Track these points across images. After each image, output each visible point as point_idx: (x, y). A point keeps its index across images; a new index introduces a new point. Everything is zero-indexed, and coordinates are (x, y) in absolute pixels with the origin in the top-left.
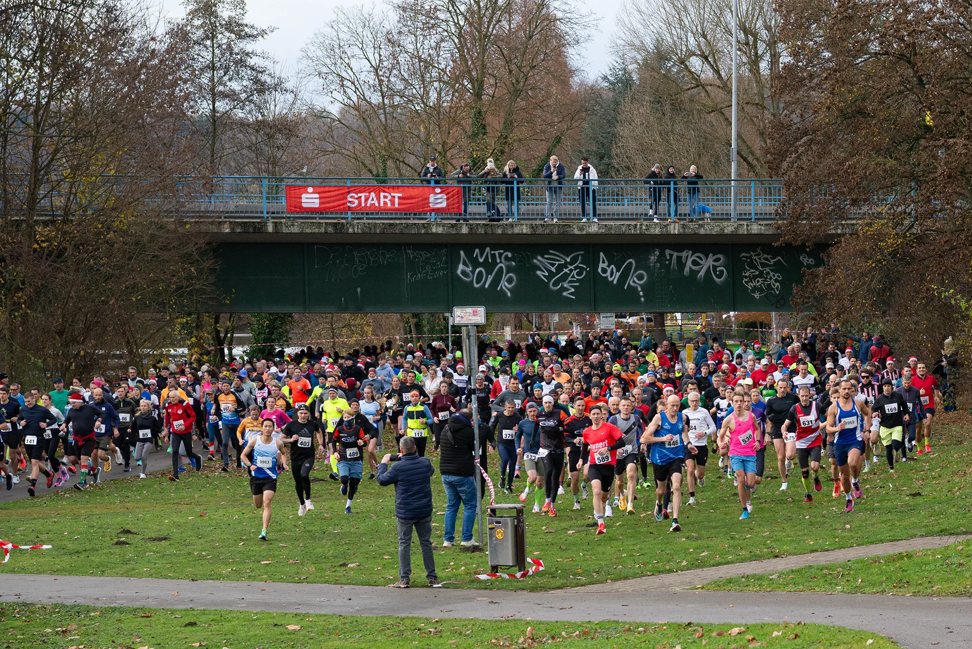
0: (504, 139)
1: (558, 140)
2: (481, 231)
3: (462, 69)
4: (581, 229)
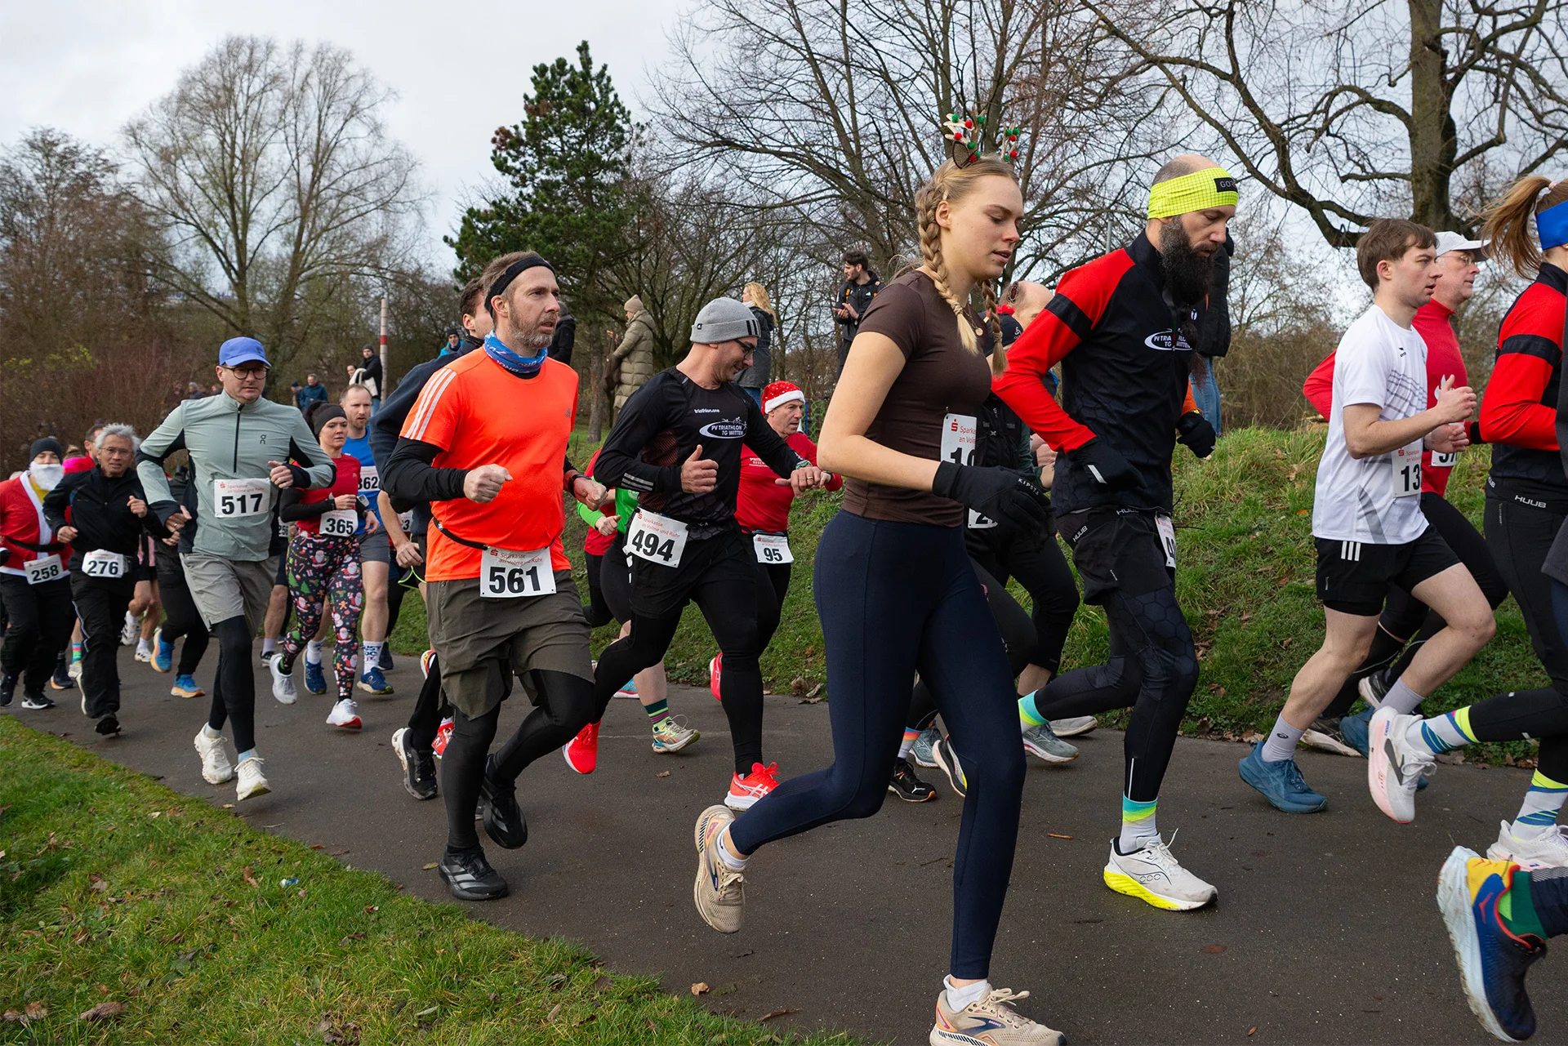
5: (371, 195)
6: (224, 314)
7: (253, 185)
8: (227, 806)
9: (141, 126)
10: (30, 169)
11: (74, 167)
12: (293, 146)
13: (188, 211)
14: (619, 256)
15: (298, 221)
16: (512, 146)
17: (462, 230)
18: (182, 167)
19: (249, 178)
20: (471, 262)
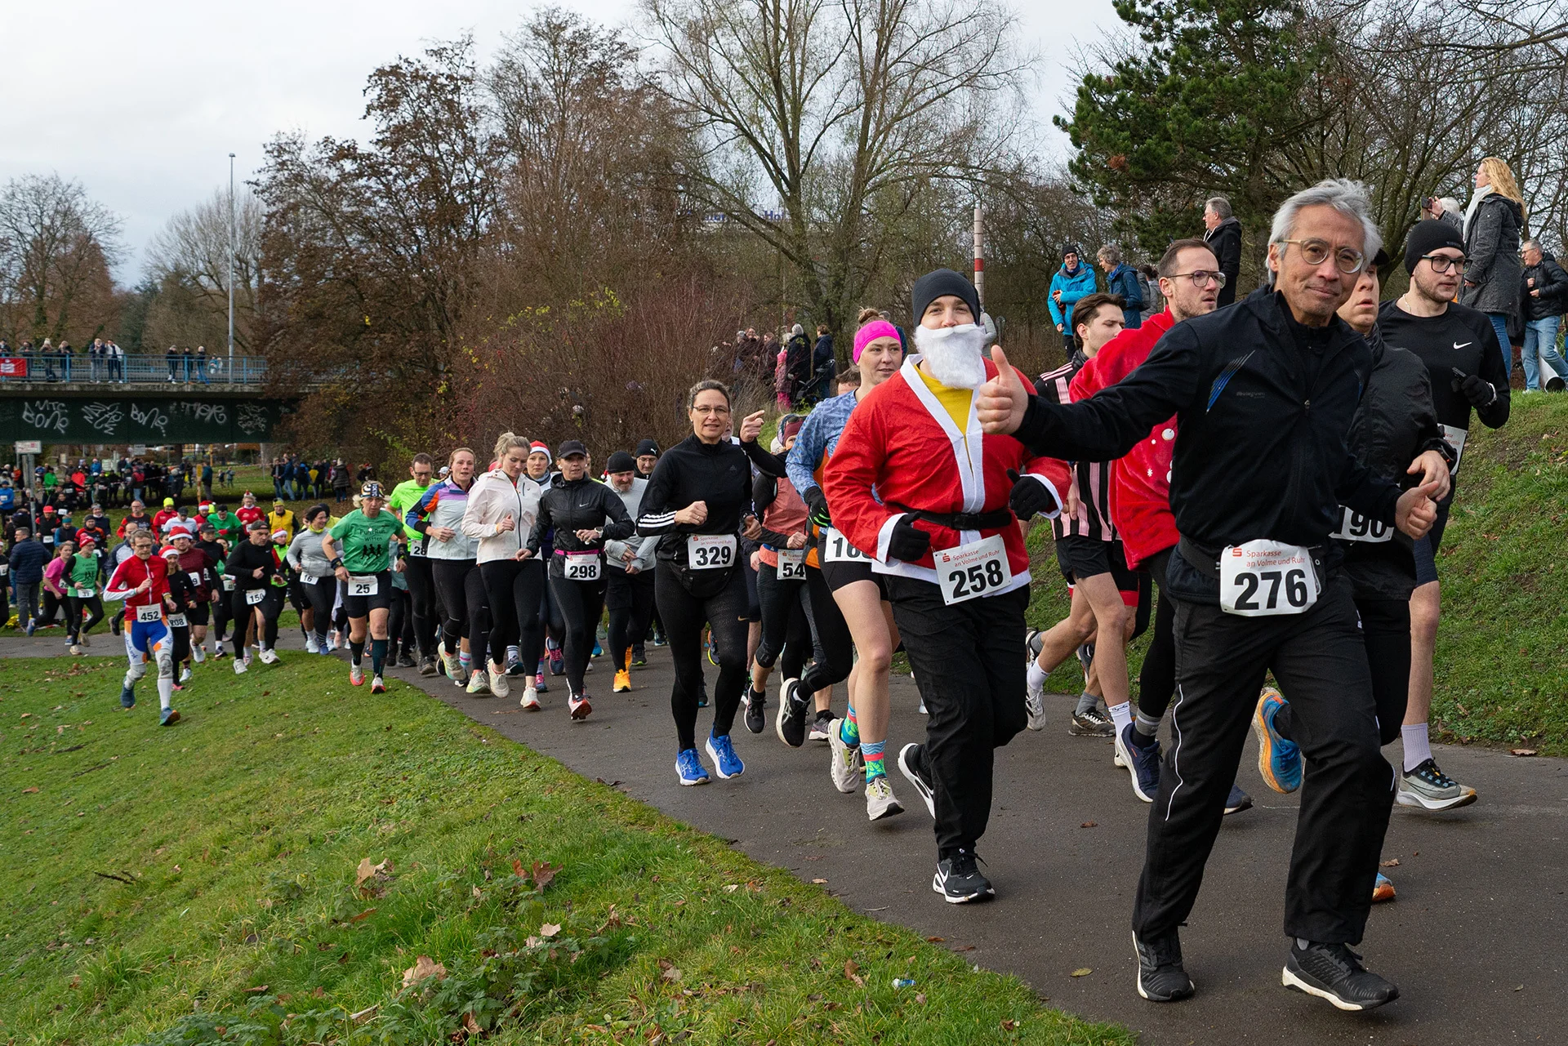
0: (60, 327)
1: (102, 328)
2: (42, 389)
3: (28, 279)
4: (118, 388)
5: (954, 68)
7: (803, 65)
8: (817, 881)
10: (534, 63)
11: (585, 57)
12: (851, 6)
13: (725, 104)
14: (1293, 131)
15: (862, 108)
17: (1079, 107)
18: (716, 46)
19: (798, 55)
20: (1091, 150)
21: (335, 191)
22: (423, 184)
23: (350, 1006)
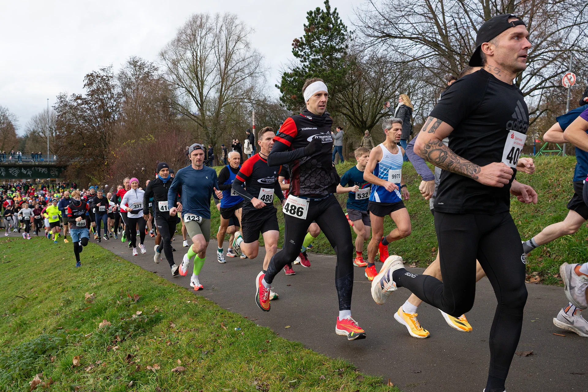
5: (247, 71)
6: (196, 120)
7: (204, 71)
9: (165, 52)
10: (130, 72)
11: (144, 70)
12: (217, 55)
13: (183, 83)
14: (345, 87)
15: (221, 83)
16: (300, 46)
17: (282, 82)
18: (180, 66)
19: (203, 68)
20: (286, 94)
21: (76, 108)
22: (100, 106)
23: (85, 333)
